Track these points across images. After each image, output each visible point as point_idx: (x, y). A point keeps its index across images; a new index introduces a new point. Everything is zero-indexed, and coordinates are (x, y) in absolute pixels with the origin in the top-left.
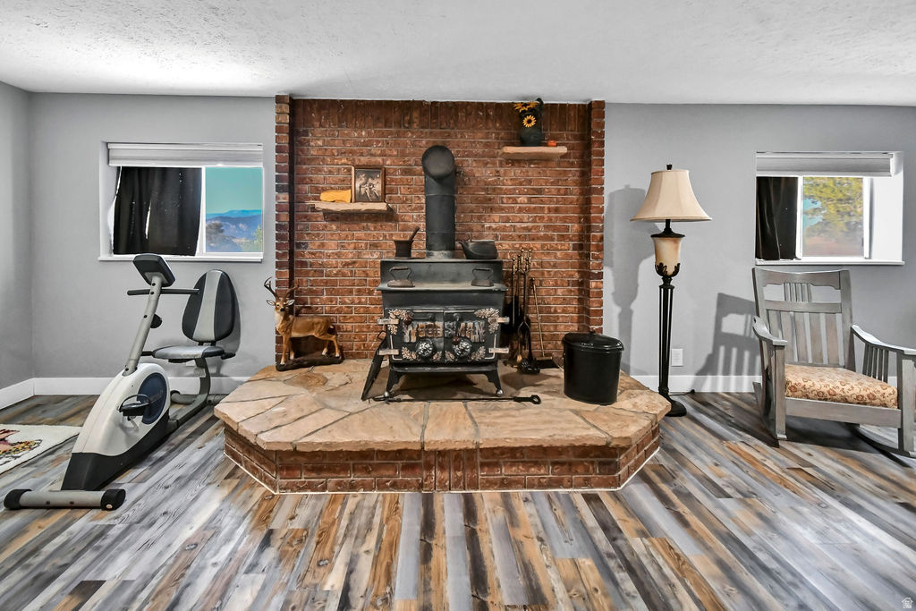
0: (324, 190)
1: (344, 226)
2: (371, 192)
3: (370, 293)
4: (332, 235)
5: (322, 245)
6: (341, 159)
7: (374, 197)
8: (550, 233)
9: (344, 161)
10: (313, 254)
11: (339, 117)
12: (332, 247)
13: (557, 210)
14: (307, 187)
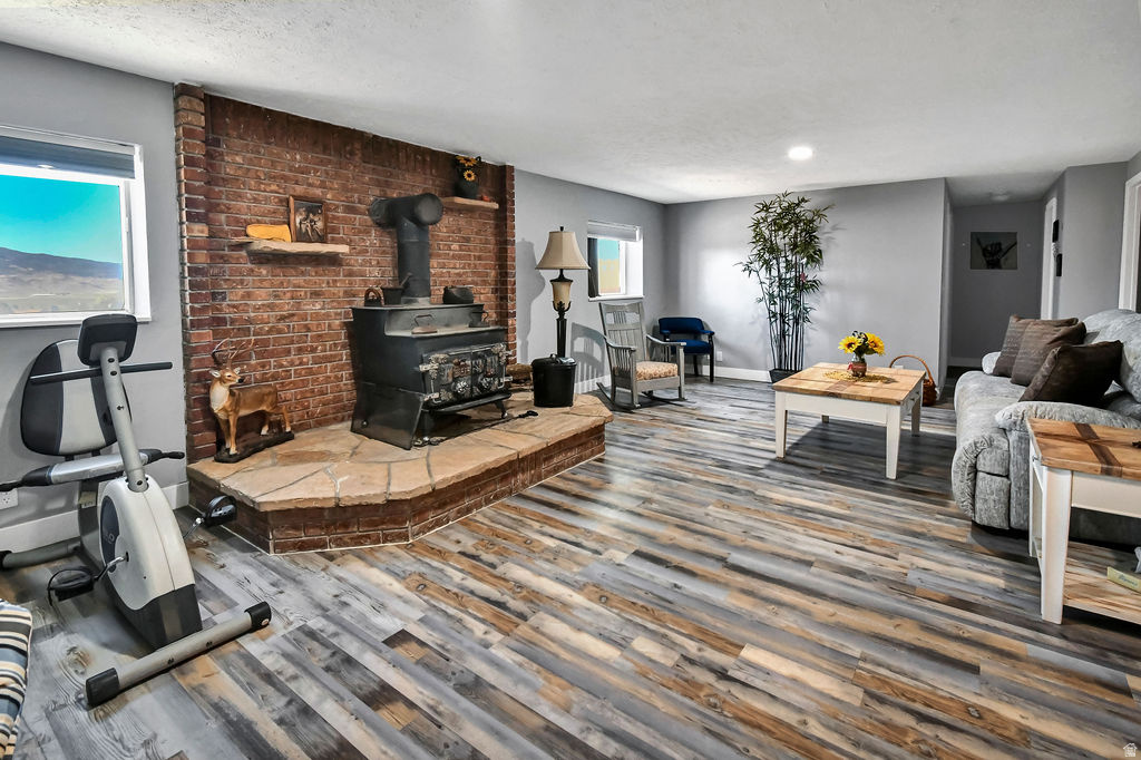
0: (249, 223)
1: (278, 271)
2: (313, 230)
3: (313, 350)
4: (261, 281)
5: (248, 295)
6: (270, 185)
7: (316, 237)
8: (475, 279)
9: (274, 187)
10: (234, 306)
11: (265, 130)
12: (262, 296)
13: (480, 258)
14: (223, 217)
